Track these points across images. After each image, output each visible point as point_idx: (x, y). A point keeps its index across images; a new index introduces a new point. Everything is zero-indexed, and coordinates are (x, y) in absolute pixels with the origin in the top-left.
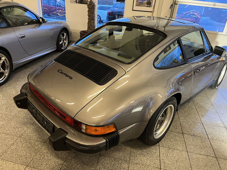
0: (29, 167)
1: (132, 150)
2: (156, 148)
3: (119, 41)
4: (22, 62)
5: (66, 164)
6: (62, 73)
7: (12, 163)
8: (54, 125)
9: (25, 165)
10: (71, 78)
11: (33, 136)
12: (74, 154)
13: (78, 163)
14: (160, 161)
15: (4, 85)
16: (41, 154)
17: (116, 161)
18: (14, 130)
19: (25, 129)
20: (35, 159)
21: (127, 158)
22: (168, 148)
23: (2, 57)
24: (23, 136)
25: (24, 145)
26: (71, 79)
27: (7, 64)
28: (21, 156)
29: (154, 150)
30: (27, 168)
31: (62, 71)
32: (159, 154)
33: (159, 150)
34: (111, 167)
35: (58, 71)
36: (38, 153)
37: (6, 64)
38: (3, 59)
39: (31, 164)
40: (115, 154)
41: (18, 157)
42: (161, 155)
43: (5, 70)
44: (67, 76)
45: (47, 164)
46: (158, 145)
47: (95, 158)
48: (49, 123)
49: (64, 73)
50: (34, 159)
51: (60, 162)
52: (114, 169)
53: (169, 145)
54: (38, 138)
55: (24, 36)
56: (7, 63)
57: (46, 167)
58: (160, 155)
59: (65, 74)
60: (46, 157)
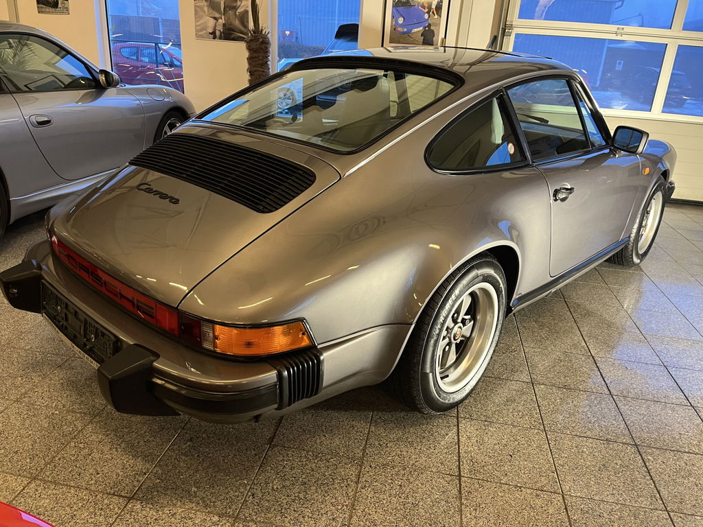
0: (38, 482)
1: (373, 429)
2: (448, 422)
5: (160, 472)
6: (149, 191)
9: (24, 476)
10: (175, 201)
11: (60, 399)
12: (189, 443)
13: (200, 468)
14: (459, 456)
16: (81, 446)
17: (321, 460)
19: (36, 380)
20: (60, 459)
21: (357, 451)
22: (486, 421)
24: (26, 400)
25: (28, 422)
26: (174, 203)
28: (16, 452)
29: (442, 427)
30: (33, 485)
31: (148, 187)
32: (456, 438)
33: (456, 428)
34: (304, 476)
35: (138, 187)
36: (73, 444)
39: (48, 473)
40: (318, 441)
41: (6, 456)
42: (462, 439)
44: (163, 196)
45: (98, 474)
46: (453, 413)
47: (253, 453)
49: (156, 191)
50: (57, 459)
51: (140, 465)
52: (314, 480)
53: (490, 413)
54: (73, 403)
55: (48, 122)
57: (92, 482)
58: (459, 441)
59: (159, 193)
60: (96, 455)
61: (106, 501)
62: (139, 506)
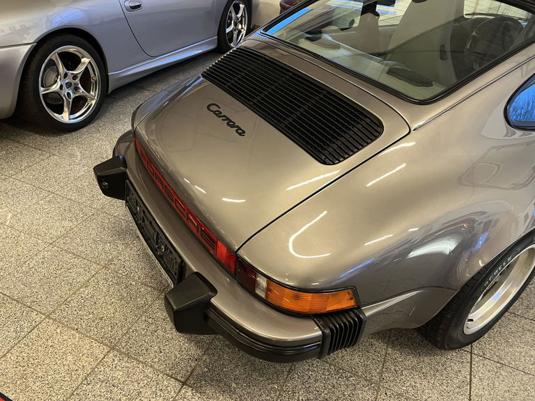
0: (116, 352)
1: (390, 351)
2: (461, 357)
3: (390, 31)
4: (130, 75)
5: (208, 360)
6: (218, 114)
7: (77, 335)
8: (183, 261)
9: (106, 345)
10: (241, 132)
11: (137, 270)
13: (240, 364)
15: (85, 129)
16: (150, 320)
17: (342, 377)
18: (94, 246)
19: (121, 247)
20: (133, 332)
21: (374, 373)
22: (498, 362)
23: (83, 57)
24: (112, 266)
25: (112, 290)
26: (240, 134)
27: (95, 76)
28: (101, 319)
29: (455, 362)
30: (111, 355)
31: (218, 109)
32: (468, 377)
33: (469, 365)
34: (326, 392)
35: (208, 107)
36: (144, 318)
37: (92, 75)
38: (84, 63)
39: (124, 344)
40: (340, 355)
41: (94, 321)
42: (474, 380)
43: (89, 92)
44: (231, 124)
45: (161, 352)
46: (468, 348)
48: (171, 252)
49: (224, 116)
50: (131, 330)
51: (194, 351)
52: (334, 398)
53: (502, 353)
54: (146, 276)
55: (139, 6)
56: (95, 73)
57: (157, 360)
58: (471, 380)
59: (227, 119)
60: (160, 333)
61: (165, 383)
62: (190, 393)
